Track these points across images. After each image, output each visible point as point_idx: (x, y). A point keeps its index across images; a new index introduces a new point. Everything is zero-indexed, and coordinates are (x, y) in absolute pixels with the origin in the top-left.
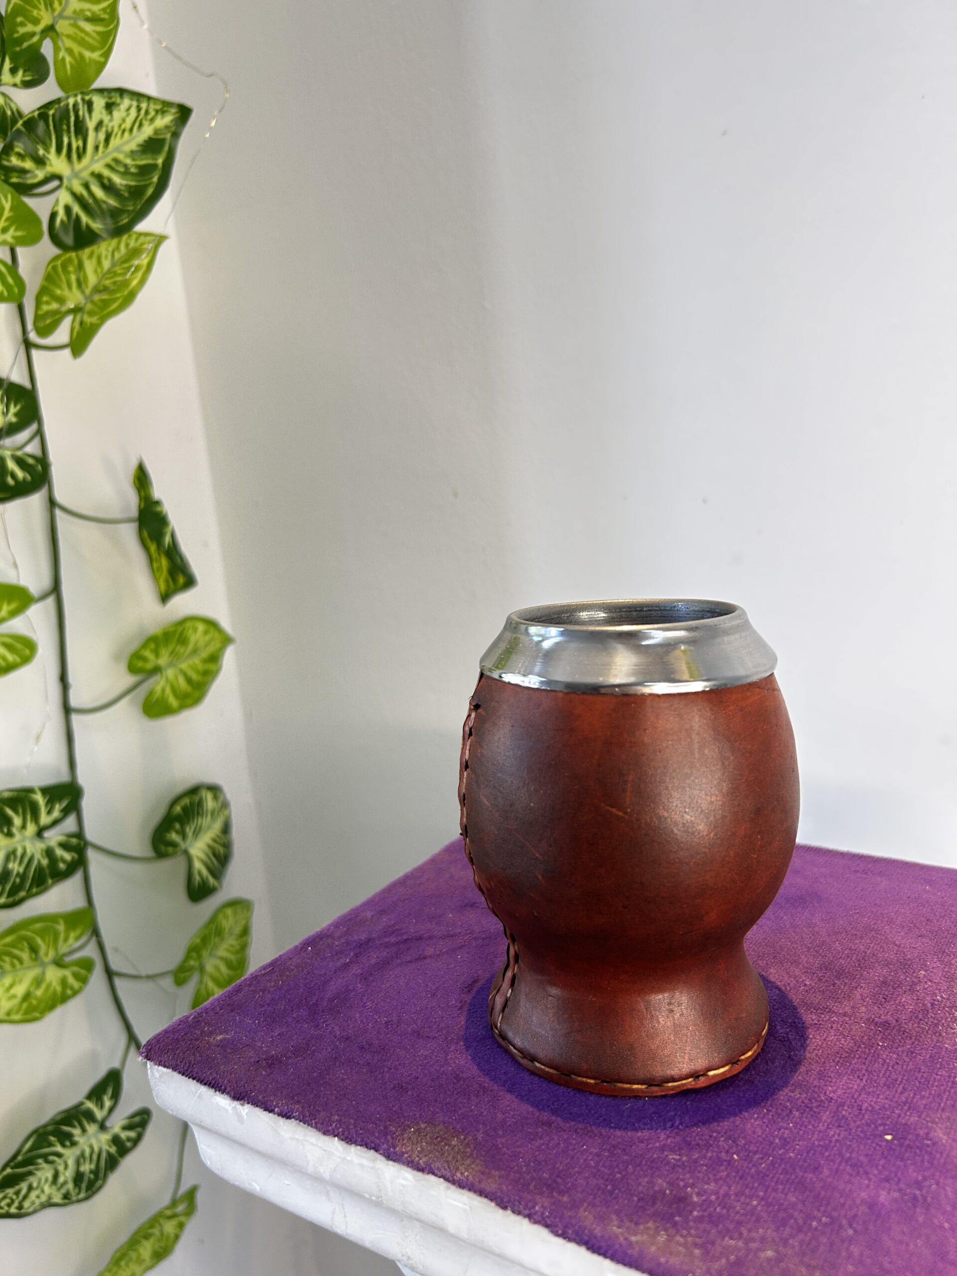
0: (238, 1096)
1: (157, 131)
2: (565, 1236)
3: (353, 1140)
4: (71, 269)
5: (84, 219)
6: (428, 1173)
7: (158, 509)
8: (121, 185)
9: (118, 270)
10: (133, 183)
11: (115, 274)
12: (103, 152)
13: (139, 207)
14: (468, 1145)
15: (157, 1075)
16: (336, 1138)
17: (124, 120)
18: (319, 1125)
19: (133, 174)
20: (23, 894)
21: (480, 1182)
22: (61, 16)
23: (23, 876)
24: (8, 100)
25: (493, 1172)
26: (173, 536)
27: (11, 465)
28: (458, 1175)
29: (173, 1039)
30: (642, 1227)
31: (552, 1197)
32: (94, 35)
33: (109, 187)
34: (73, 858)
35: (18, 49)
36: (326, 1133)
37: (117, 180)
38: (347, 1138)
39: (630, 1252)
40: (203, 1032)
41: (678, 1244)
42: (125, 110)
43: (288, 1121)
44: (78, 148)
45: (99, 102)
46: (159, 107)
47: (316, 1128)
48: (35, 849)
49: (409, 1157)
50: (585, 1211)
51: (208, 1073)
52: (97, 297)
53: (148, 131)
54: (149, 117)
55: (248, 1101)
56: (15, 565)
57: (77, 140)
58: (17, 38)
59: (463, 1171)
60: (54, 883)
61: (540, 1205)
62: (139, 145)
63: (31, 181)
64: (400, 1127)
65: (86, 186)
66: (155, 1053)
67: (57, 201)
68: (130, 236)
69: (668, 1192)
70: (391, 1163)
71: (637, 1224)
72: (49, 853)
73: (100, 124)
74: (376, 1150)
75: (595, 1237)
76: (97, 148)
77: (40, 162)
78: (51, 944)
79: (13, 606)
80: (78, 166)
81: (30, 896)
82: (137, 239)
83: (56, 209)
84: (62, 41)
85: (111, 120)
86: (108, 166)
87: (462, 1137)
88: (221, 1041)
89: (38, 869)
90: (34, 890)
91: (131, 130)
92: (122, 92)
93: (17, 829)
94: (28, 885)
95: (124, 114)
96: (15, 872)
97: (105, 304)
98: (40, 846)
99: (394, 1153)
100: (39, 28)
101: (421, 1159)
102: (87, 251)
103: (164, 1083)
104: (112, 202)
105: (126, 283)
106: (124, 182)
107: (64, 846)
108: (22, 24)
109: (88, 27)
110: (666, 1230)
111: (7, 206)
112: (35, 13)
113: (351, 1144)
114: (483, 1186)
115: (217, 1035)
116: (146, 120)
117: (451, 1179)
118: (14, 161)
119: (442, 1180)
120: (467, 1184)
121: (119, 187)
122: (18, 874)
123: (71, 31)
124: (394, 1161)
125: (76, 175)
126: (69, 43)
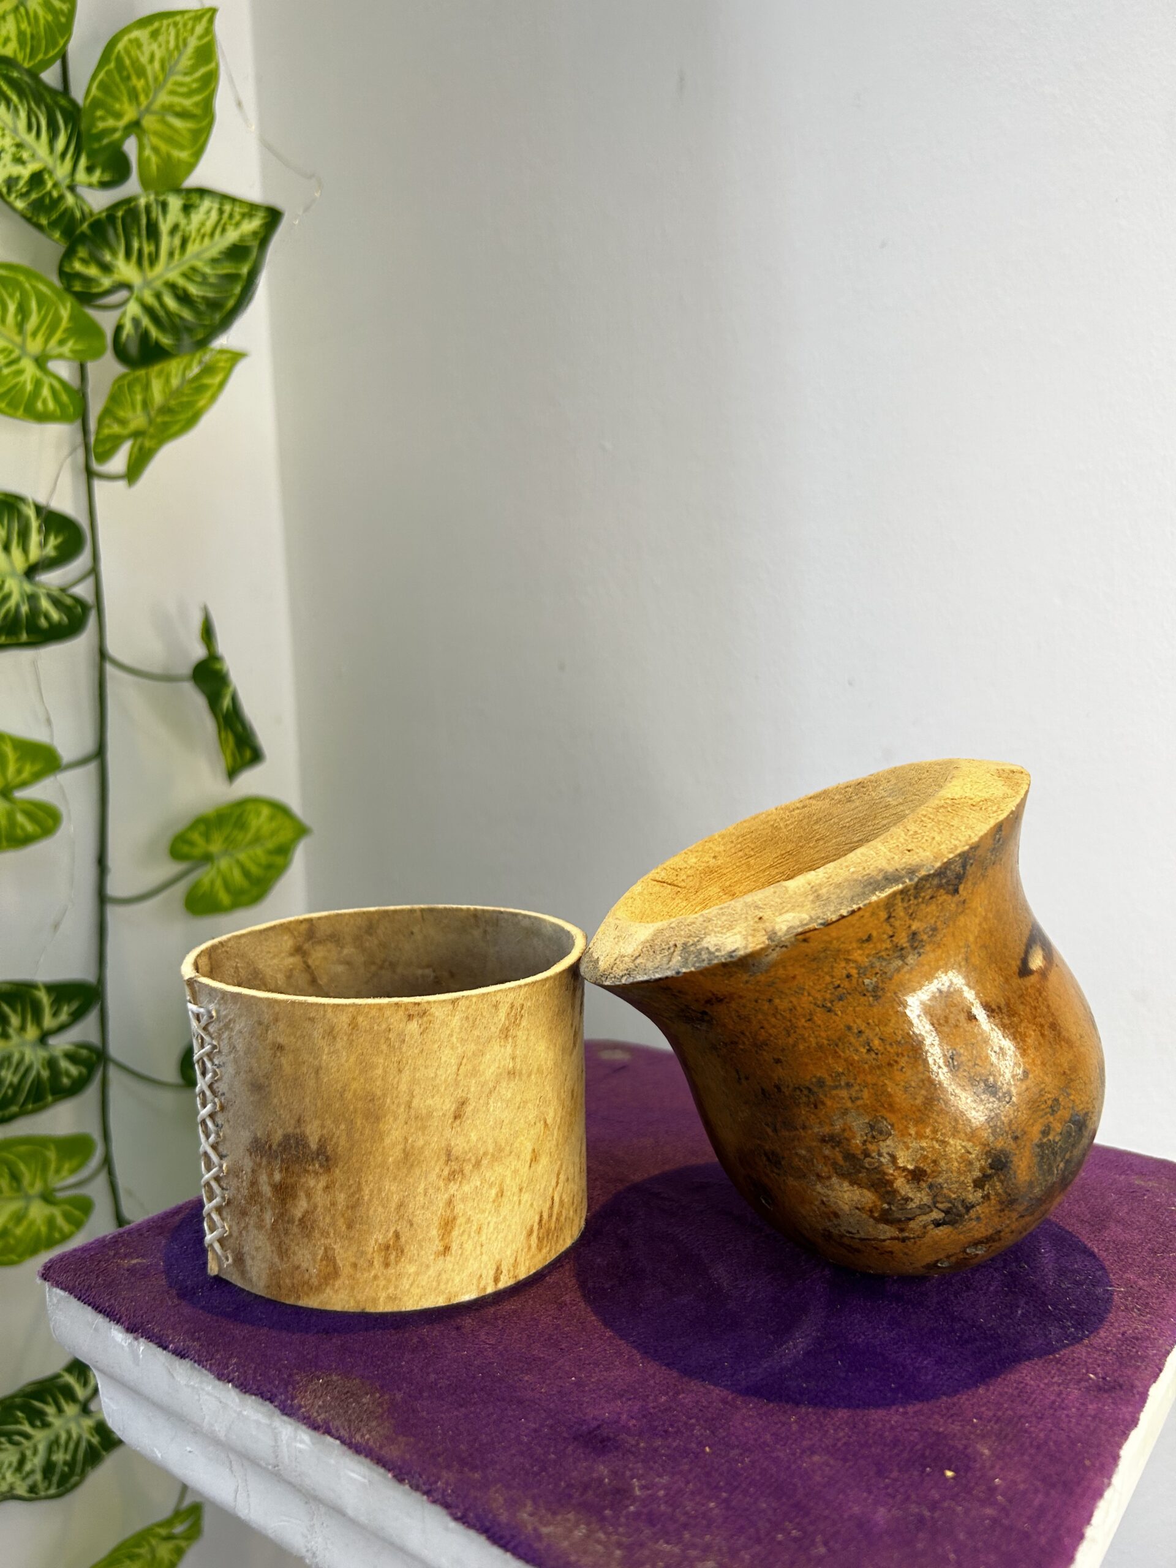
0: (133, 1329)
1: (242, 238)
2: (464, 1520)
3: (248, 1387)
4: (138, 389)
5: (154, 333)
6: (324, 1433)
7: (218, 666)
8: (198, 296)
9: (187, 390)
10: (210, 295)
11: (182, 395)
12: (179, 260)
13: (217, 320)
14: (380, 1405)
15: (55, 1300)
16: (230, 1385)
17: (203, 224)
18: (214, 1368)
19: (211, 285)
20: (14, 1109)
21: (381, 1447)
22: (148, 110)
23: (17, 1088)
24: (79, 202)
25: (400, 1438)
26: (234, 699)
27: (45, 604)
28: (358, 1437)
29: (79, 1258)
30: (559, 1518)
31: (462, 1472)
32: (185, 133)
33: (184, 298)
34: (80, 1074)
35: (96, 146)
36: (220, 1377)
37: (193, 290)
38: (242, 1384)
39: (536, 1545)
40: (118, 1254)
41: (599, 1542)
42: (206, 212)
43: (183, 1361)
44: (150, 255)
45: (175, 203)
46: (246, 210)
47: (210, 1370)
48: (34, 1056)
49: (306, 1411)
50: (496, 1492)
51: (106, 1298)
52: (159, 419)
53: (232, 236)
54: (234, 222)
55: (142, 1333)
56: (49, 722)
57: (149, 246)
58: (96, 134)
59: (365, 1432)
60: (55, 1101)
61: (444, 1480)
62: (221, 253)
63: (95, 290)
64: (307, 1376)
65: (158, 296)
66: (54, 1272)
67: (124, 314)
68: (205, 353)
69: (607, 1480)
70: (285, 1418)
71: (554, 1513)
72: (51, 1064)
73: (175, 229)
74: (272, 1402)
75: (499, 1525)
76: (171, 254)
77: (106, 268)
78: (39, 1173)
79: (37, 767)
80: (151, 274)
81: (23, 1113)
82: (212, 356)
83: (122, 321)
84: (149, 139)
85: (189, 224)
86: (184, 275)
87: (378, 1395)
88: (135, 1265)
89: (36, 1082)
90: (30, 1106)
91: (212, 235)
92: (202, 192)
93: (15, 1030)
94: (22, 1100)
95: (205, 217)
96: (7, 1083)
97: (166, 425)
98: (42, 1054)
99: (291, 1406)
100: (122, 123)
101: (319, 1415)
102: (157, 368)
103: (60, 1310)
104: (187, 314)
105: (190, 404)
106: (201, 293)
107: (71, 1057)
108: (103, 119)
109: (178, 123)
110: (588, 1524)
111: (65, 313)
112: (117, 106)
113: (245, 1393)
114: (383, 1452)
115: (132, 1259)
116: (231, 224)
117: (348, 1441)
118: (78, 266)
119: (338, 1442)
120: (364, 1449)
121: (196, 299)
122: (11, 1085)
123: (158, 127)
124: (289, 1415)
125: (147, 283)
126: (155, 140)
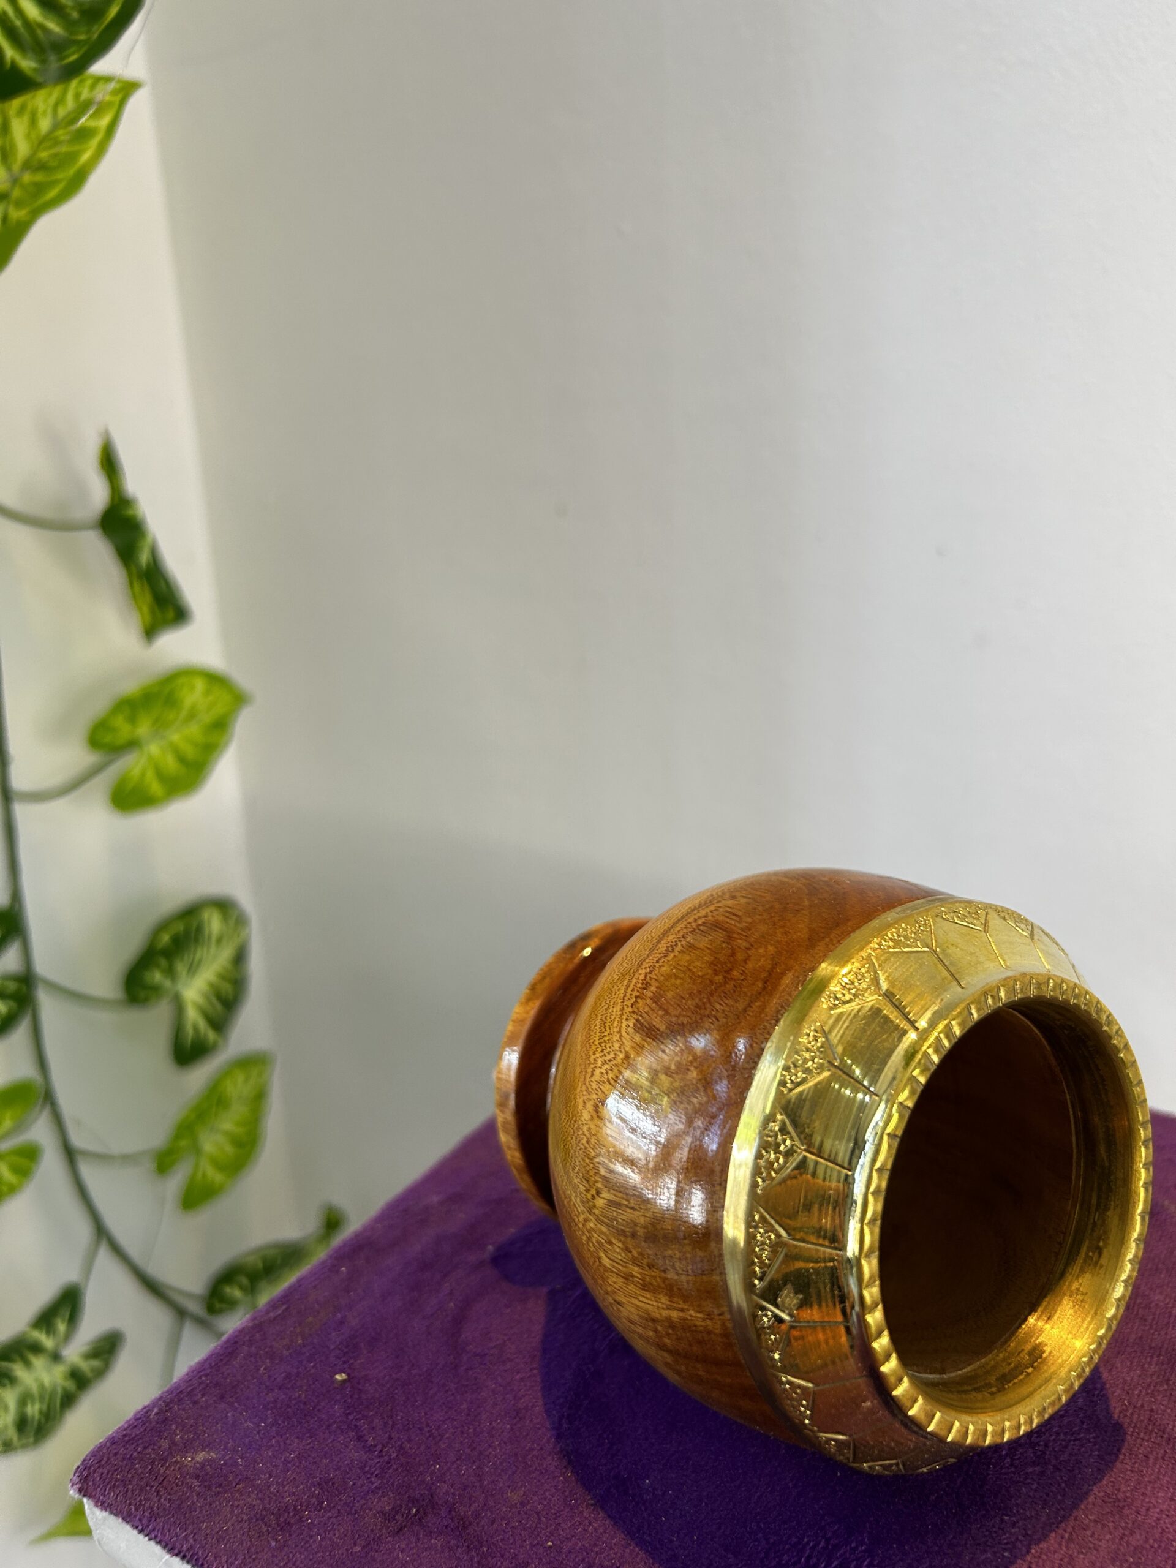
7: (130, 512)
9: (63, 136)
11: (56, 142)
13: (96, 36)
26: (154, 554)
29: (124, 1459)
40: (174, 1443)
51: (181, 1536)
52: (27, 178)
66: (94, 1484)
68: (82, 81)
82: (93, 87)
88: (203, 1465)
102: (16, 103)
104: (54, 26)
105: (72, 157)
115: (196, 1452)
